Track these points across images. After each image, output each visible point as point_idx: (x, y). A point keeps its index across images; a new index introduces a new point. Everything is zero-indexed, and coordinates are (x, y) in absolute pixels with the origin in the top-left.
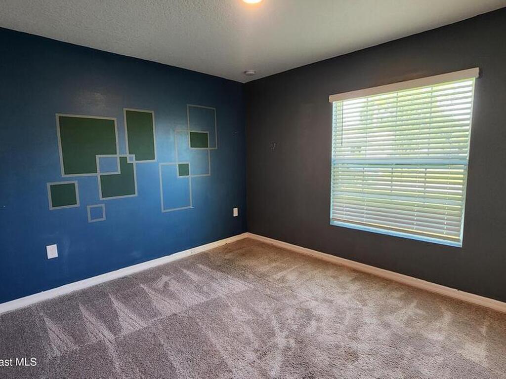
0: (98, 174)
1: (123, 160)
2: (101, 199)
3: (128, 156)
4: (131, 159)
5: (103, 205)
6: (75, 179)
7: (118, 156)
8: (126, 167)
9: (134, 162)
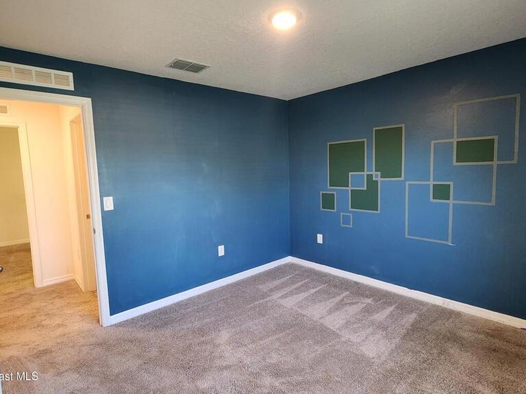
0: (350, 188)
1: (370, 177)
2: (350, 209)
3: (374, 173)
4: (377, 176)
5: (351, 215)
6: (334, 190)
7: (366, 173)
8: (372, 184)
9: (379, 179)
